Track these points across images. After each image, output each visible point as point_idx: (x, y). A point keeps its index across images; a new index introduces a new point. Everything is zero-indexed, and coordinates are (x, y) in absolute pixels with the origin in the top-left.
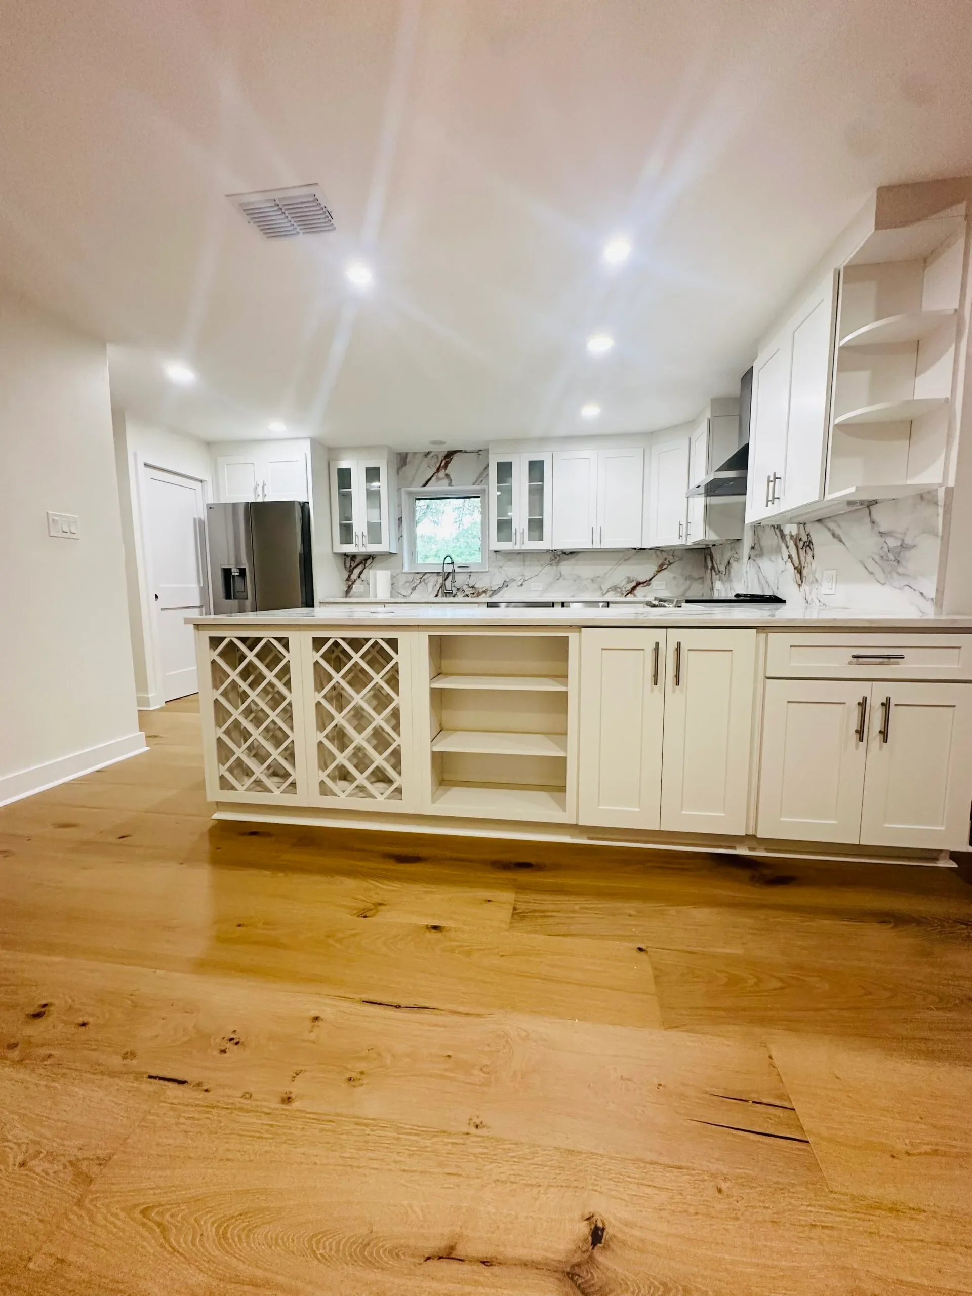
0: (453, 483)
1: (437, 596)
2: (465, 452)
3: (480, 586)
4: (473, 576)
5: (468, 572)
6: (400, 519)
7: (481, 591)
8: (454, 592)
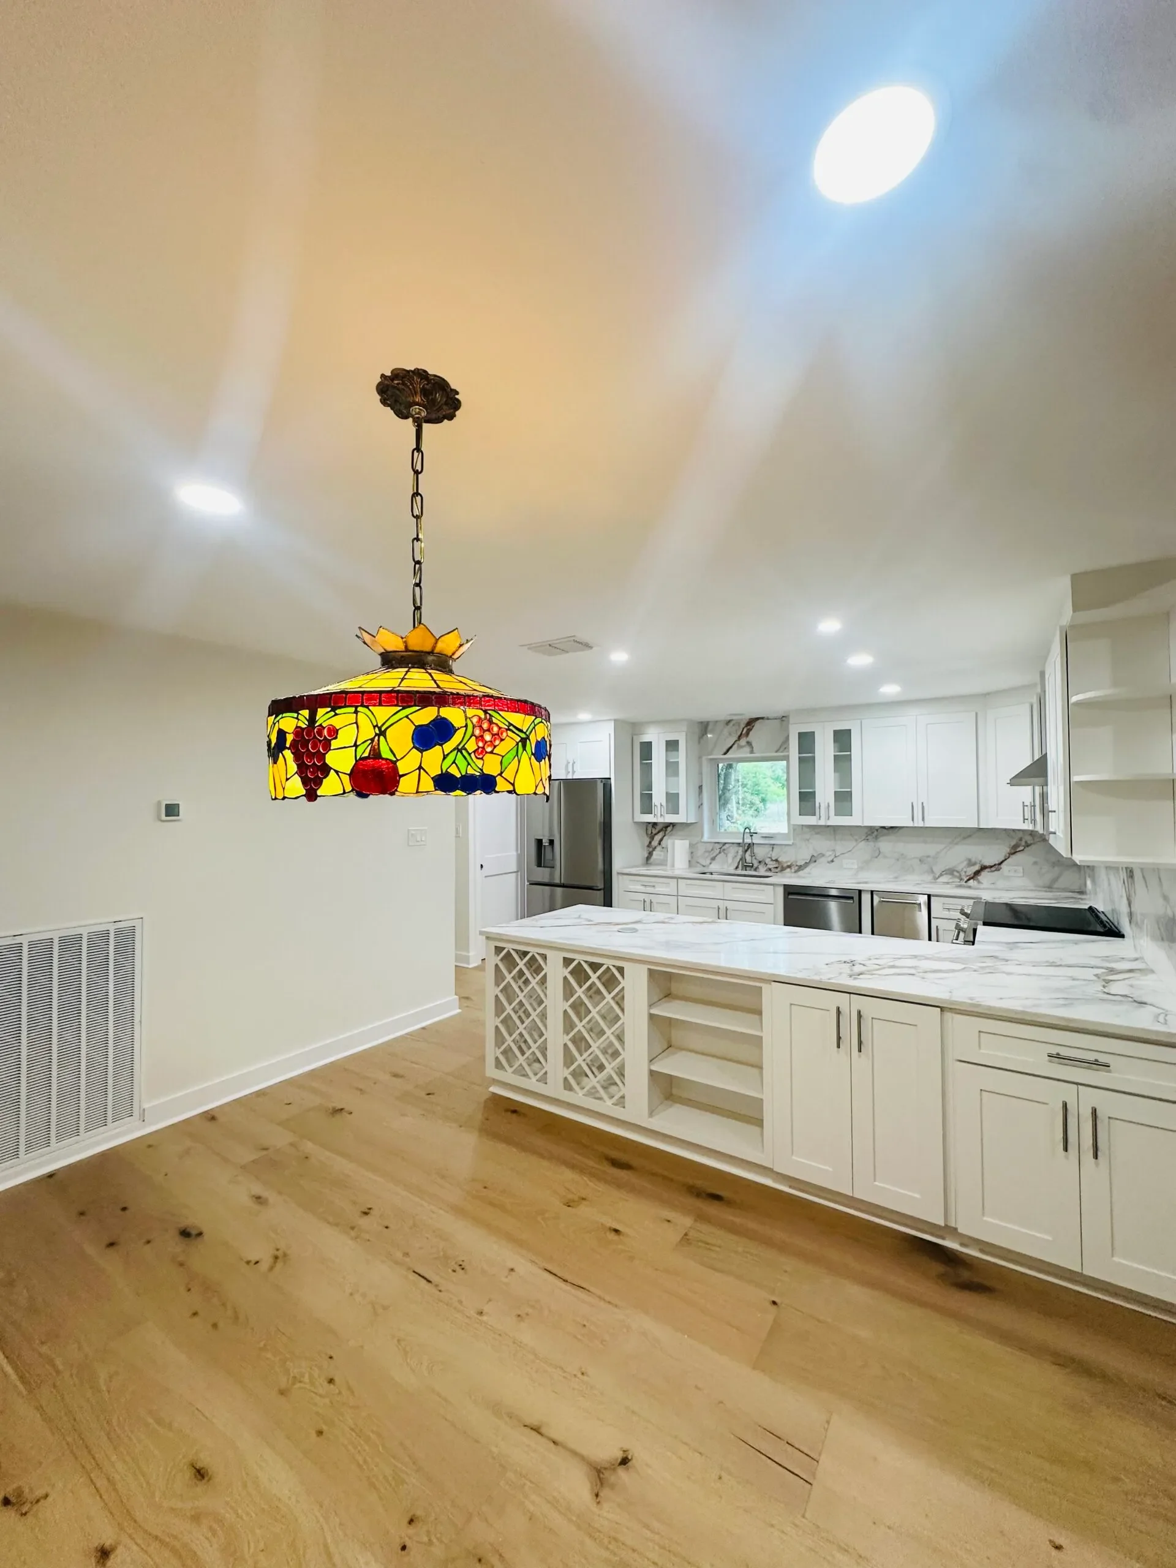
0: (755, 750)
1: (737, 868)
2: (768, 719)
3: (784, 859)
4: (776, 849)
5: (771, 844)
6: (701, 787)
7: (785, 865)
8: (756, 865)
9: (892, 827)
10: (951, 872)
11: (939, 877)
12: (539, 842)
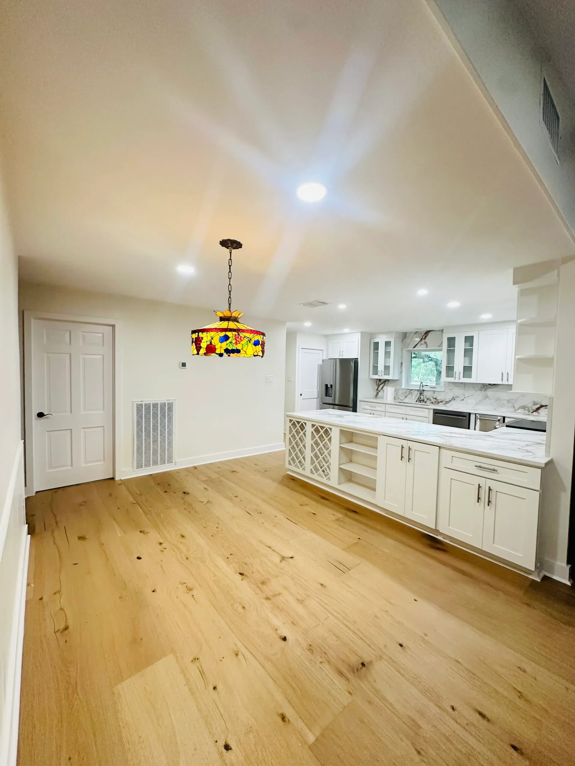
0: (428, 346)
1: (417, 401)
2: (435, 331)
3: (440, 398)
4: (436, 393)
5: (433, 391)
6: (402, 363)
7: (440, 401)
8: (425, 400)
9: (494, 384)
10: (524, 407)
11: (518, 410)
12: (327, 385)
